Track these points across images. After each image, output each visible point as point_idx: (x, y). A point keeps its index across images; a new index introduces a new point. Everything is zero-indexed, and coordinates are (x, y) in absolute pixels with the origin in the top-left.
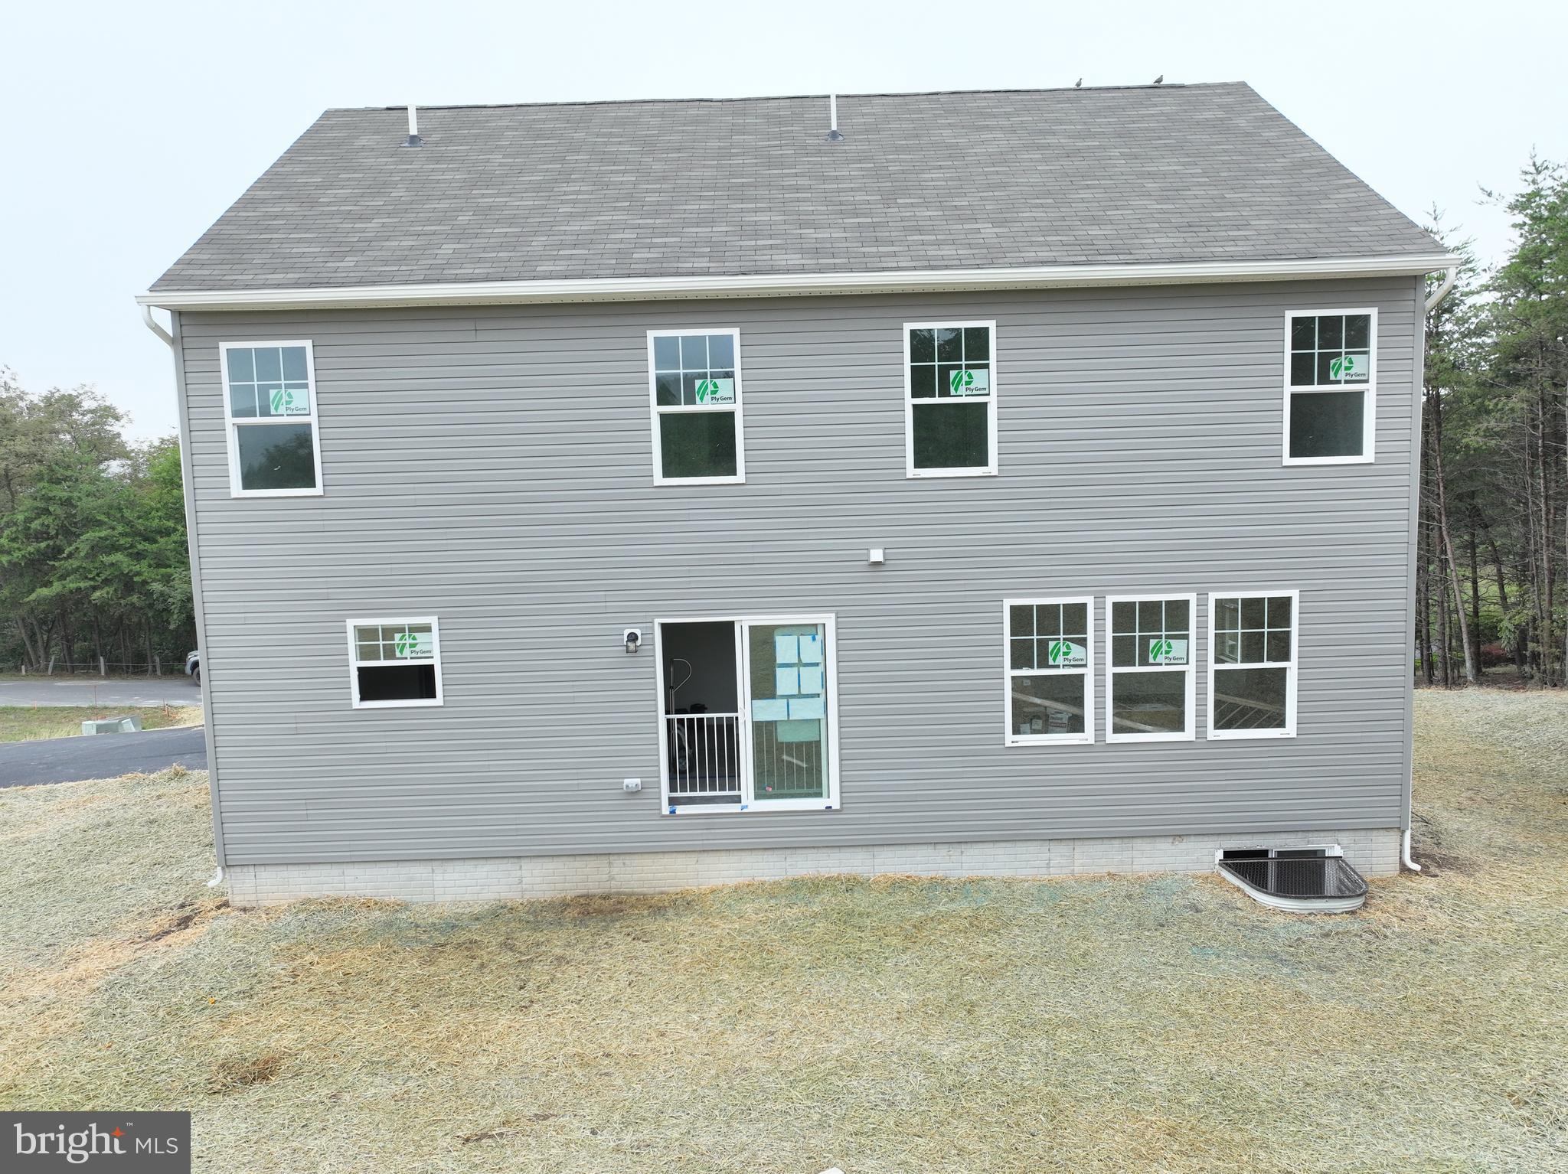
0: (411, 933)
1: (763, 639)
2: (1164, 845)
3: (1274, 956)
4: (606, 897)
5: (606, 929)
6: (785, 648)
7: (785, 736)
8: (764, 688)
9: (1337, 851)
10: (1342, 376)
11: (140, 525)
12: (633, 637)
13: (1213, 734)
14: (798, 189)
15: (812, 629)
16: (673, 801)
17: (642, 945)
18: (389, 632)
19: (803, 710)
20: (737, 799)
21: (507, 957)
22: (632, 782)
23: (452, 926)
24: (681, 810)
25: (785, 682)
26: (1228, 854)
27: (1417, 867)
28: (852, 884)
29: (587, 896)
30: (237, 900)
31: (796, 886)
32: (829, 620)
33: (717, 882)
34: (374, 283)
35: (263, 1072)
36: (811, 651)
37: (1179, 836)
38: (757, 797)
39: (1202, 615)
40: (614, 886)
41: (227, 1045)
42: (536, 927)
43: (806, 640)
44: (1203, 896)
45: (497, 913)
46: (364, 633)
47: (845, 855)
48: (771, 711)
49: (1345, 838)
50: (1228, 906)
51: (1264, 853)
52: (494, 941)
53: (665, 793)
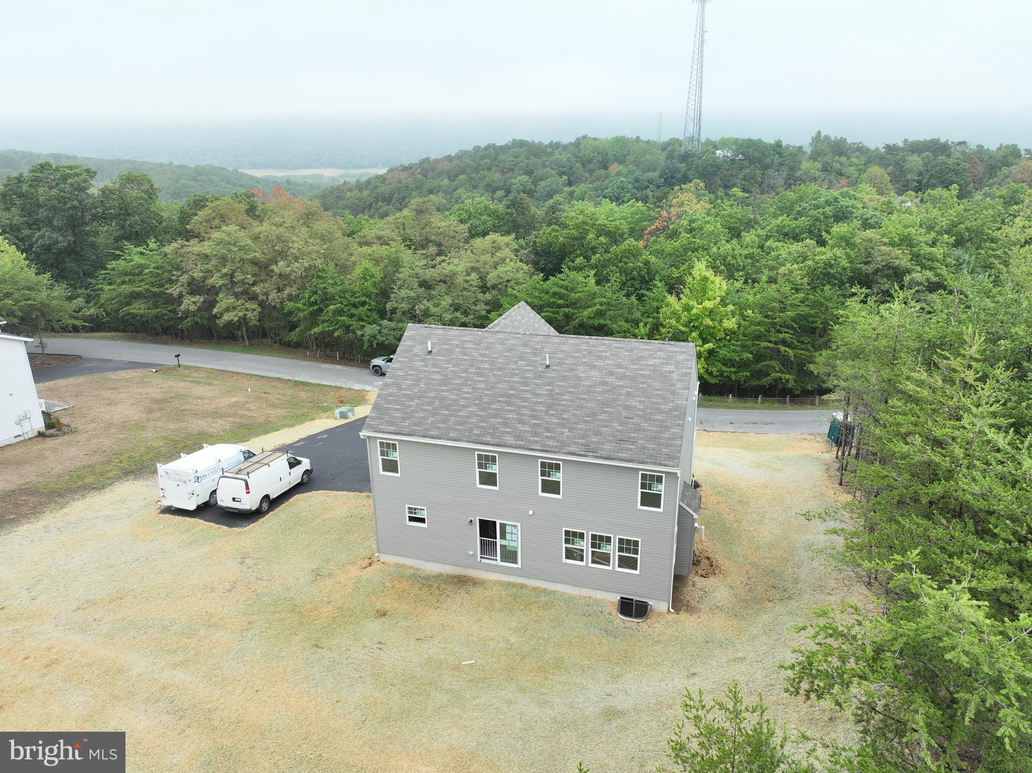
0: (418, 579)
1: (503, 526)
2: (605, 593)
3: (606, 631)
4: (465, 576)
5: (461, 587)
6: (508, 529)
7: (508, 548)
8: (503, 537)
9: (651, 603)
10: (655, 489)
11: (353, 300)
12: (471, 521)
13: (618, 569)
14: (525, 400)
15: (515, 526)
16: (481, 557)
17: (466, 595)
18: (415, 509)
19: (512, 544)
20: (496, 560)
21: (437, 592)
22: (471, 553)
23: (428, 578)
24: (483, 561)
25: (508, 536)
26: (621, 598)
27: (673, 611)
28: (523, 586)
29: (461, 576)
30: (382, 560)
31: (509, 584)
32: (519, 525)
33: (491, 578)
34: (411, 435)
35: (384, 614)
36: (514, 531)
37: (608, 591)
38: (501, 561)
39: (615, 540)
40: (467, 574)
41: (378, 606)
42: (445, 583)
43: (513, 528)
44: (607, 610)
45: (439, 576)
46: (410, 508)
47: (523, 578)
48: (504, 542)
49: (653, 601)
50: (610, 614)
51: (632, 600)
52: (435, 585)
53: (479, 555)
